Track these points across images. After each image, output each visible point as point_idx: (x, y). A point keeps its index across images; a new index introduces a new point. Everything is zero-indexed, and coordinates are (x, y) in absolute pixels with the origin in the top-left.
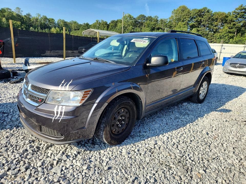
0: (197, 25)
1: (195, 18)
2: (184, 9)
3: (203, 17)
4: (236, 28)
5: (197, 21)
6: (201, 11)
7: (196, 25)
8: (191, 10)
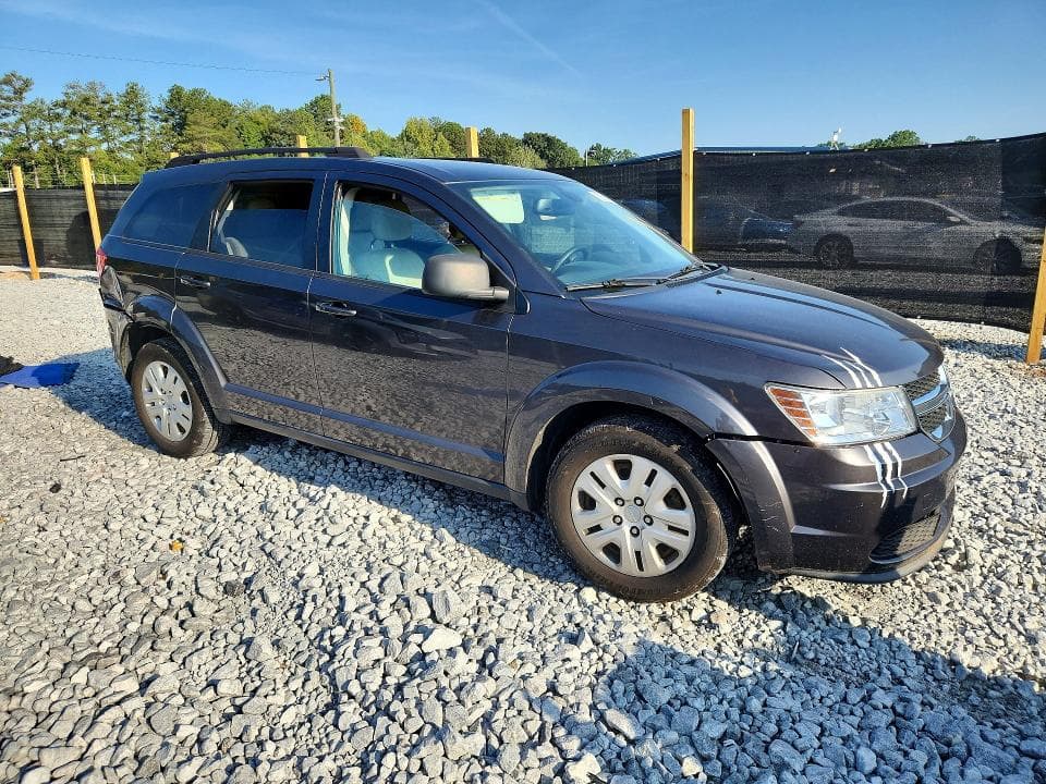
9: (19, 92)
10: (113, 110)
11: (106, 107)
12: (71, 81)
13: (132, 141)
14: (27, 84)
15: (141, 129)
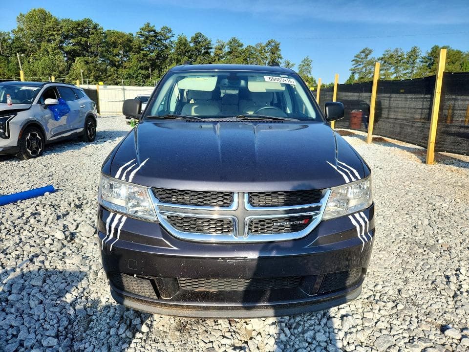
0: (79, 50)
1: (72, 37)
2: (44, 17)
3: (88, 38)
4: (148, 60)
5: (78, 43)
6: (82, 26)
7: (79, 52)
8: (60, 20)
9: (367, 55)
10: (402, 60)
11: (400, 58)
12: (387, 49)
13: (408, 73)
14: (371, 51)
15: (413, 67)
